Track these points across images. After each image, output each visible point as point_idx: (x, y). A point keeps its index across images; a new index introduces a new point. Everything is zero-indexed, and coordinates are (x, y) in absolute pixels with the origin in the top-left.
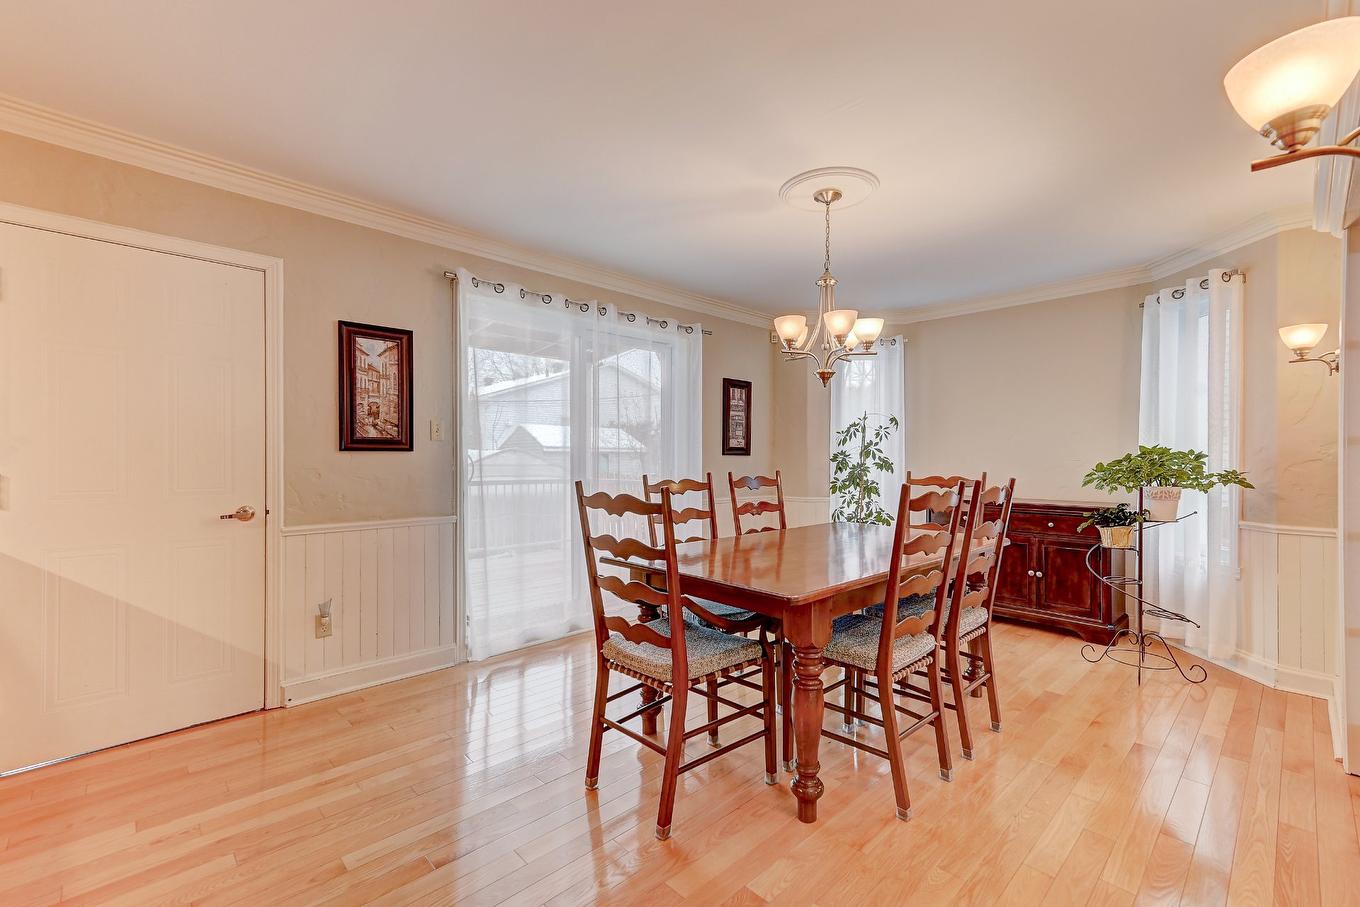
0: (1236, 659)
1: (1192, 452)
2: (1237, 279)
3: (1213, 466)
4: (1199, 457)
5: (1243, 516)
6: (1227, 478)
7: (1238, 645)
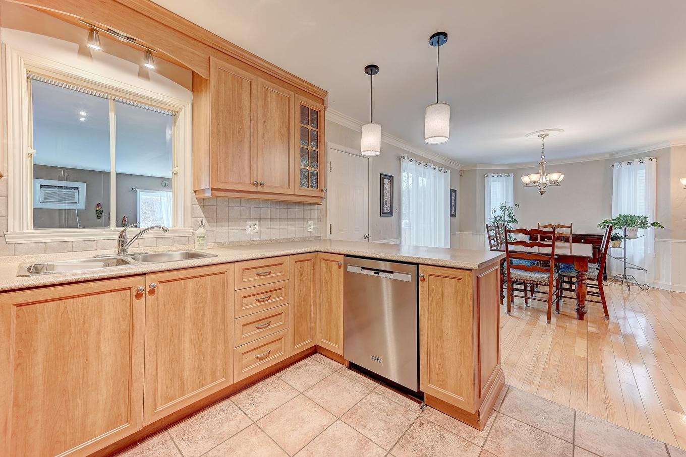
0: (654, 283)
1: (643, 216)
2: (654, 161)
3: (650, 221)
4: (645, 218)
5: (656, 237)
6: (655, 224)
7: (655, 279)
